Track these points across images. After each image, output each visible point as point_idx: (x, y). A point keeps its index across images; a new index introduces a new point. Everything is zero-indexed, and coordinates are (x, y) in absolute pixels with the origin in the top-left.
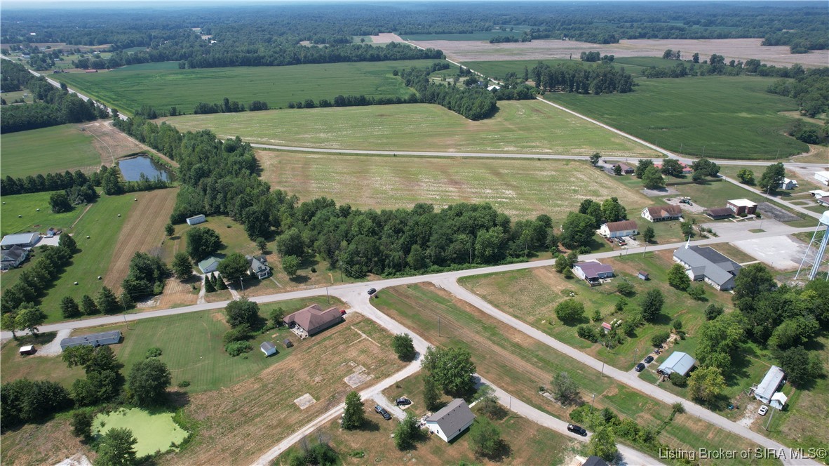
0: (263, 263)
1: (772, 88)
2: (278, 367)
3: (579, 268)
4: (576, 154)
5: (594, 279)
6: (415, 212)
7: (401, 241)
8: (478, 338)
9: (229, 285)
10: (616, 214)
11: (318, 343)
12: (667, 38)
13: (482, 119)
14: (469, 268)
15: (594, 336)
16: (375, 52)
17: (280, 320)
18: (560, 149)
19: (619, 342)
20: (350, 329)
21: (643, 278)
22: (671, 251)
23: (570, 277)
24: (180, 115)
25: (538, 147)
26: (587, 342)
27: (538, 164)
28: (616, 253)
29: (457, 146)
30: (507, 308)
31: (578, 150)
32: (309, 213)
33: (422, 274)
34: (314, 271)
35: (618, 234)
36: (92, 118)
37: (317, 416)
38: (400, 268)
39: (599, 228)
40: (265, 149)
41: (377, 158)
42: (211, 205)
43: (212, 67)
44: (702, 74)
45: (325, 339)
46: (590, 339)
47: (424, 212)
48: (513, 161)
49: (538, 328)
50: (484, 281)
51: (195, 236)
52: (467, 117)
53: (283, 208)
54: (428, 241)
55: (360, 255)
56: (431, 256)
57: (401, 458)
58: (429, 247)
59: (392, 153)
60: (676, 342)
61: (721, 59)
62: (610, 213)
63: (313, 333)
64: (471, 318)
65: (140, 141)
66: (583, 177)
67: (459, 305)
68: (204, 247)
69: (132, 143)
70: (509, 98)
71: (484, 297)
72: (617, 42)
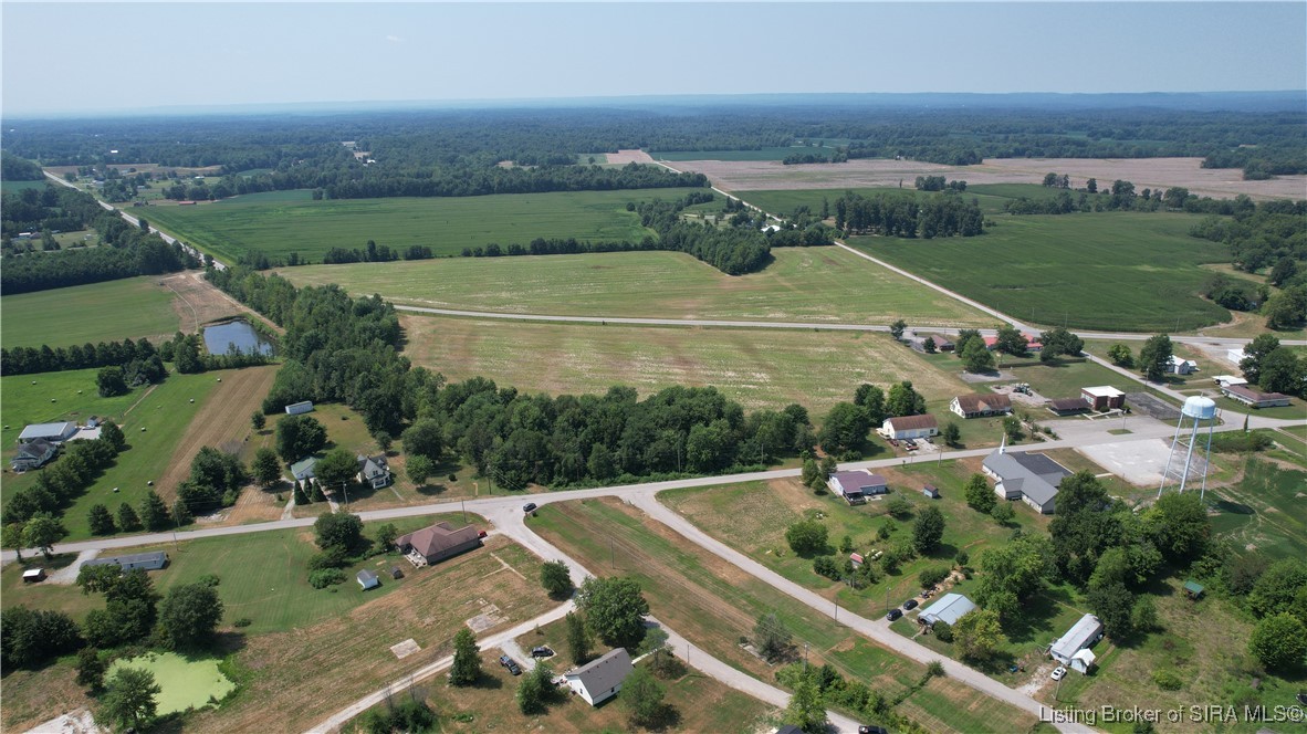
0: (381, 466)
1: (1198, 230)
2: (378, 604)
3: (836, 479)
4: (874, 324)
5: (856, 495)
6: (608, 399)
7: (582, 437)
8: (669, 572)
9: (329, 496)
10: (909, 405)
11: (439, 574)
12: (1058, 157)
13: (746, 273)
14: (677, 478)
15: (836, 571)
16: (604, 177)
17: (391, 543)
18: (853, 316)
19: (873, 581)
20: (488, 556)
21: (930, 495)
22: (981, 458)
23: (822, 491)
24: (303, 264)
25: (819, 312)
26: (826, 580)
27: (814, 337)
28: (898, 461)
29: (699, 312)
30: (719, 533)
31: (878, 318)
32: (457, 398)
33: (608, 485)
34: (453, 479)
35: (907, 433)
36: (177, 268)
37: (418, 668)
38: (575, 477)
39: (881, 426)
40: (417, 313)
41: (577, 327)
42: (323, 388)
43: (362, 197)
44: (1099, 209)
45: (449, 570)
46: (831, 575)
47: (622, 398)
48: (777, 333)
49: (758, 561)
50: (694, 496)
51: (288, 426)
52: (723, 271)
53: (422, 391)
54: (619, 438)
55: (519, 457)
56: (621, 459)
57: (524, 725)
58: (620, 447)
59: (600, 320)
60: (957, 583)
61: (1129, 187)
62: (900, 404)
63: (434, 560)
64: (665, 545)
65: (239, 300)
66: (877, 355)
67: (651, 527)
68: (300, 443)
69: (226, 303)
70: (793, 244)
71: (689, 518)
72: (980, 162)
